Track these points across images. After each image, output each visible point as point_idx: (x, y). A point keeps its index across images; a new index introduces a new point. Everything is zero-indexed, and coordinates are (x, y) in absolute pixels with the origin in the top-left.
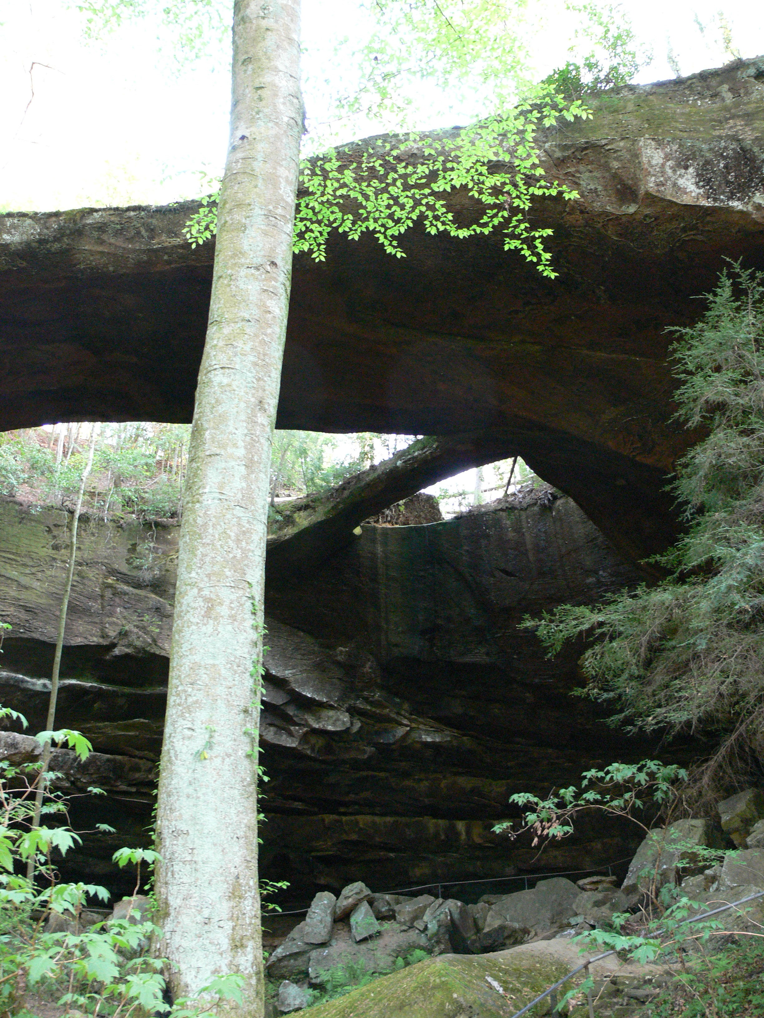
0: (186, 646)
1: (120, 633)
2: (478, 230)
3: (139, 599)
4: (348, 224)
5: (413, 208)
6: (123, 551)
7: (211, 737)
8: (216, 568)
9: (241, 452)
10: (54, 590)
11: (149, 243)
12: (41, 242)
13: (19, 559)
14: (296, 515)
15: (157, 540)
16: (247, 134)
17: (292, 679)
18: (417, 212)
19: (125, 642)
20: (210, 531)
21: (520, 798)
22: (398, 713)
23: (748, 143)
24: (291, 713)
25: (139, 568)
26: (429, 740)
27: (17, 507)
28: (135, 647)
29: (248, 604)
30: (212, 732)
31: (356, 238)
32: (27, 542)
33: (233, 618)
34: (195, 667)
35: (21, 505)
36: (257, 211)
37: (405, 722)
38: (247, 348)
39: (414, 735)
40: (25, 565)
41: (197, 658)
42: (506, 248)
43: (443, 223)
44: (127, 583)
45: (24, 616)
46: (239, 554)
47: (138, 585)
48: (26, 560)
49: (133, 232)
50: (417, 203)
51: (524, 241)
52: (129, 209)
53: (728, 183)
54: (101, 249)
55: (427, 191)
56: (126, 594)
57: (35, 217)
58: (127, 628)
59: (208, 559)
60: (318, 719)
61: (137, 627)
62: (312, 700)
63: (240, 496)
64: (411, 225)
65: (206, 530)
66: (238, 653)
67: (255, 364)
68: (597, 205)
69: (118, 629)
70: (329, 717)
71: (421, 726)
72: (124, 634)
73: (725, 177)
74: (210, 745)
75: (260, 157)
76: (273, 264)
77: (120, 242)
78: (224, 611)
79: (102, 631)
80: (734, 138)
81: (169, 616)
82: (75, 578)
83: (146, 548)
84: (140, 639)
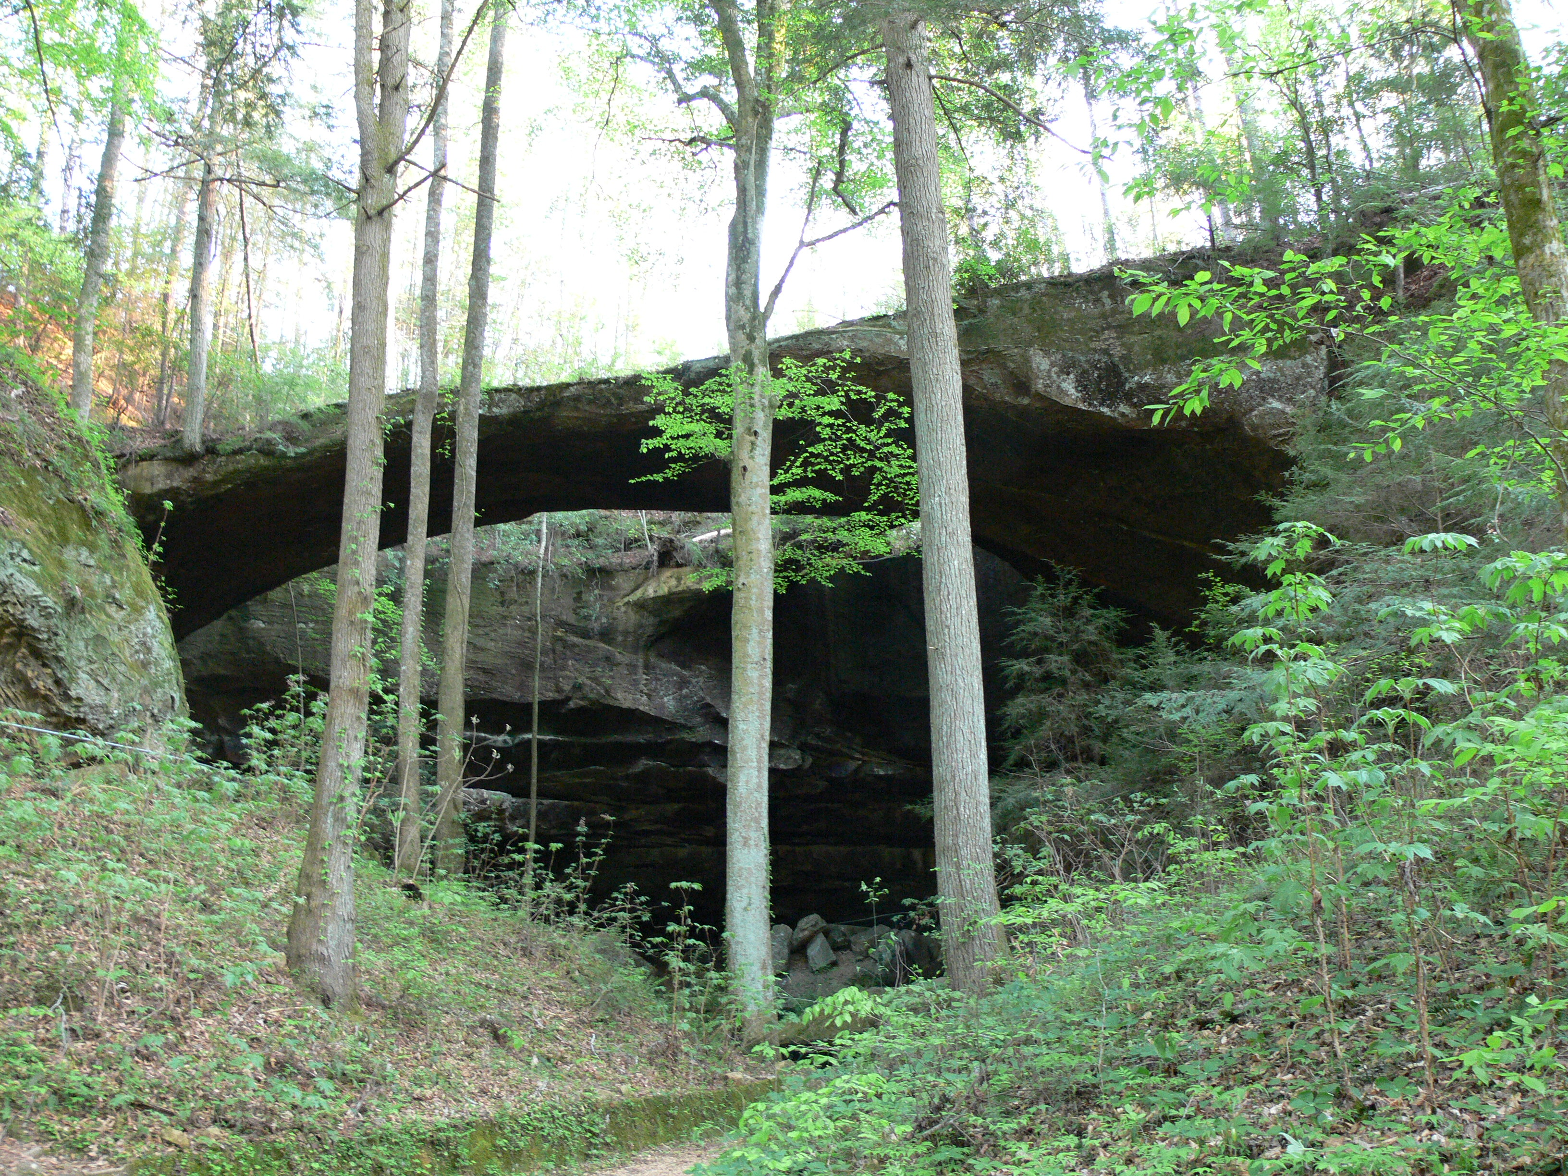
1: (574, 687)
3: (589, 650)
6: (567, 601)
10: (508, 649)
12: (525, 412)
15: (603, 588)
19: (579, 695)
21: (907, 902)
22: (849, 748)
23: (1116, 359)
25: (587, 618)
26: (882, 773)
28: (589, 700)
29: (762, 837)
31: (804, 583)
32: (476, 601)
33: (756, 845)
37: (857, 756)
38: (754, 707)
44: (576, 634)
47: (585, 634)
48: (478, 620)
49: (604, 401)
52: (601, 382)
53: (1100, 391)
54: (576, 414)
56: (575, 645)
57: (519, 392)
58: (580, 681)
61: (589, 678)
66: (759, 861)
68: (997, 395)
69: (572, 682)
70: (780, 756)
71: (873, 759)
72: (578, 687)
73: (1098, 386)
77: (593, 409)
79: (557, 686)
80: (1106, 352)
81: (619, 664)
82: (527, 634)
83: (591, 596)
84: (594, 692)
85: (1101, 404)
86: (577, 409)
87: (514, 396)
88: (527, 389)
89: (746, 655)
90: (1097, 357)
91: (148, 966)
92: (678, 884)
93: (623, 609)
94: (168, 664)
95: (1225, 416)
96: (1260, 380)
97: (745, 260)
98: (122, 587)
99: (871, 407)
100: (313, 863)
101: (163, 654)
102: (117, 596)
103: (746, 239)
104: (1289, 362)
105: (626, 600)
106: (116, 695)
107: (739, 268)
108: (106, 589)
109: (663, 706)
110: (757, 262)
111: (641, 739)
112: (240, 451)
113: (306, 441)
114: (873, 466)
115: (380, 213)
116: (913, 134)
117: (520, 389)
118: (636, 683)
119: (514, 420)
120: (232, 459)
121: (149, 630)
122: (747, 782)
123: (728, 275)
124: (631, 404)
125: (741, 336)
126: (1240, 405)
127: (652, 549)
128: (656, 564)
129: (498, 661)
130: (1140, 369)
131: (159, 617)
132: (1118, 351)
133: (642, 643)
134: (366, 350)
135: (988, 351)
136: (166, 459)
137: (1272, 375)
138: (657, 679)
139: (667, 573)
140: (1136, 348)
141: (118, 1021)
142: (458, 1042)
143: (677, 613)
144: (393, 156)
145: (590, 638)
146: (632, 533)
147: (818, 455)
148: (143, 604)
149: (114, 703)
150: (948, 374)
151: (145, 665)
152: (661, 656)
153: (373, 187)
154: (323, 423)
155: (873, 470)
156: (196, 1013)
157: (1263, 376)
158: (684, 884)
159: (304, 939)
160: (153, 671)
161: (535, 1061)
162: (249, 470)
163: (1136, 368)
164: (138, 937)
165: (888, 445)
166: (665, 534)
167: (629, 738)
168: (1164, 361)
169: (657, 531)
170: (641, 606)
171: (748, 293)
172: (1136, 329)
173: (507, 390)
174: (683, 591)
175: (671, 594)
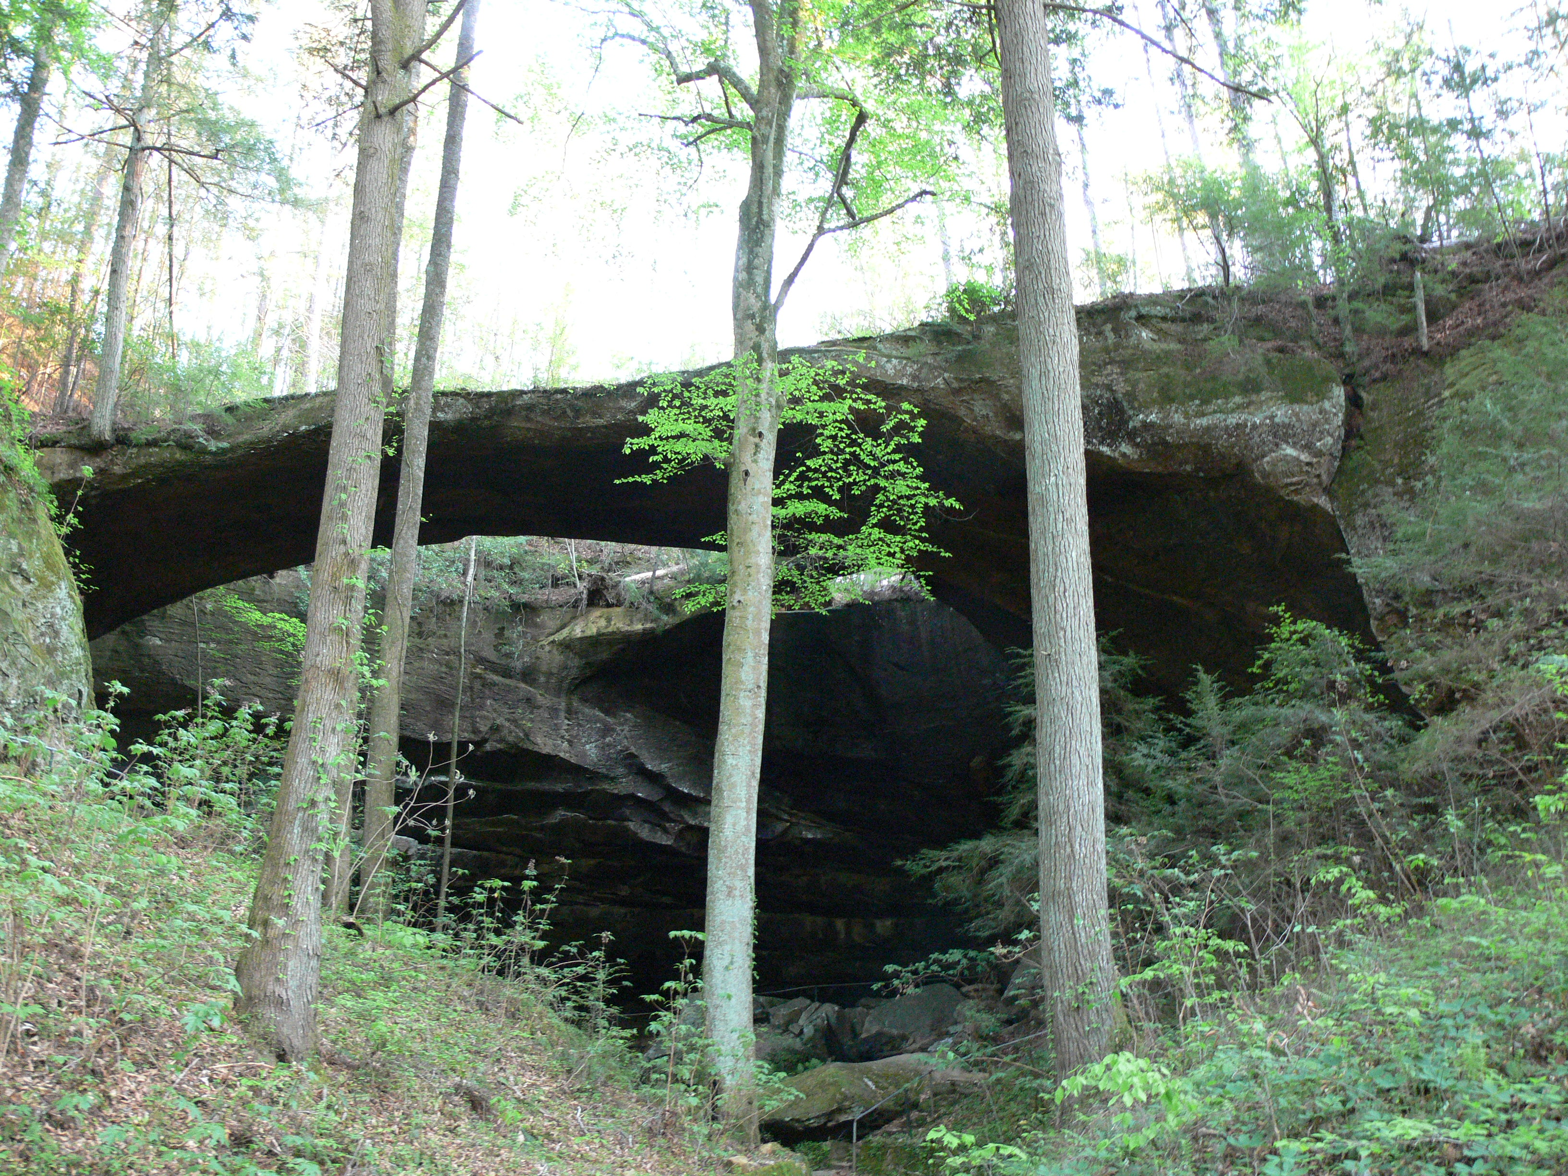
1: (491, 728)
3: (509, 690)
6: (488, 636)
8: (732, 870)
10: (423, 684)
11: (574, 423)
15: (527, 625)
17: (669, 774)
19: (496, 736)
21: (890, 968)
22: (778, 809)
23: (1120, 396)
24: (667, 809)
25: (509, 655)
26: (810, 836)
28: (507, 743)
29: (748, 887)
30: (732, 956)
33: (741, 896)
37: (786, 817)
39: (795, 831)
44: (495, 672)
47: (506, 673)
49: (559, 412)
52: (555, 391)
53: (1101, 428)
56: (494, 684)
58: (498, 722)
60: (695, 814)
61: (508, 720)
62: (689, 795)
66: (744, 914)
68: (988, 429)
69: (489, 723)
70: (706, 813)
71: (803, 822)
72: (495, 729)
73: (1098, 422)
74: (732, 963)
75: (750, 617)
77: (546, 420)
78: (737, 893)
79: (474, 723)
80: (1109, 388)
81: (539, 707)
82: (444, 669)
83: (515, 632)
84: (512, 734)
85: (1101, 443)
86: (528, 419)
87: (461, 400)
88: (476, 394)
89: (739, 681)
90: (1099, 392)
91: (60, 1004)
92: (678, 933)
93: (547, 648)
94: (77, 653)
95: (1234, 461)
96: (1274, 425)
97: (758, 243)
98: (31, 557)
99: (881, 419)
100: (273, 883)
101: (73, 640)
102: (24, 566)
103: (760, 221)
104: (1305, 407)
105: (551, 639)
106: (15, 682)
107: (751, 252)
108: (12, 557)
109: (584, 754)
110: (771, 246)
111: (560, 788)
112: (153, 443)
113: (229, 436)
114: (876, 485)
115: (393, 112)
116: (1027, 64)
117: (469, 394)
118: (557, 728)
119: (460, 428)
120: (144, 451)
121: (58, 610)
122: (734, 825)
123: (738, 259)
124: (588, 418)
125: (749, 326)
126: (1252, 451)
127: (582, 587)
128: (585, 602)
129: (413, 696)
130: (1144, 407)
131: (71, 597)
132: (1121, 388)
133: (565, 685)
134: (368, 268)
135: (981, 380)
136: (71, 447)
137: (1287, 421)
138: (579, 725)
139: (597, 613)
140: (1141, 386)
141: (22, 1074)
142: (434, 1113)
143: (604, 655)
144: (409, 51)
145: (511, 677)
146: (562, 568)
147: (816, 470)
148: (54, 579)
149: (12, 692)
150: (1066, 336)
151: (51, 651)
152: (584, 700)
153: (384, 82)
154: (249, 418)
155: (877, 489)
156: (125, 1065)
157: (1277, 420)
158: (686, 933)
159: (257, 976)
160: (59, 659)
161: (521, 1138)
162: (162, 465)
163: (1140, 406)
164: (47, 965)
165: (894, 462)
166: (595, 571)
167: (546, 786)
168: (1171, 400)
169: (586, 569)
170: (566, 646)
171: (759, 279)
172: (1141, 365)
173: (454, 394)
174: (613, 633)
175: (599, 634)
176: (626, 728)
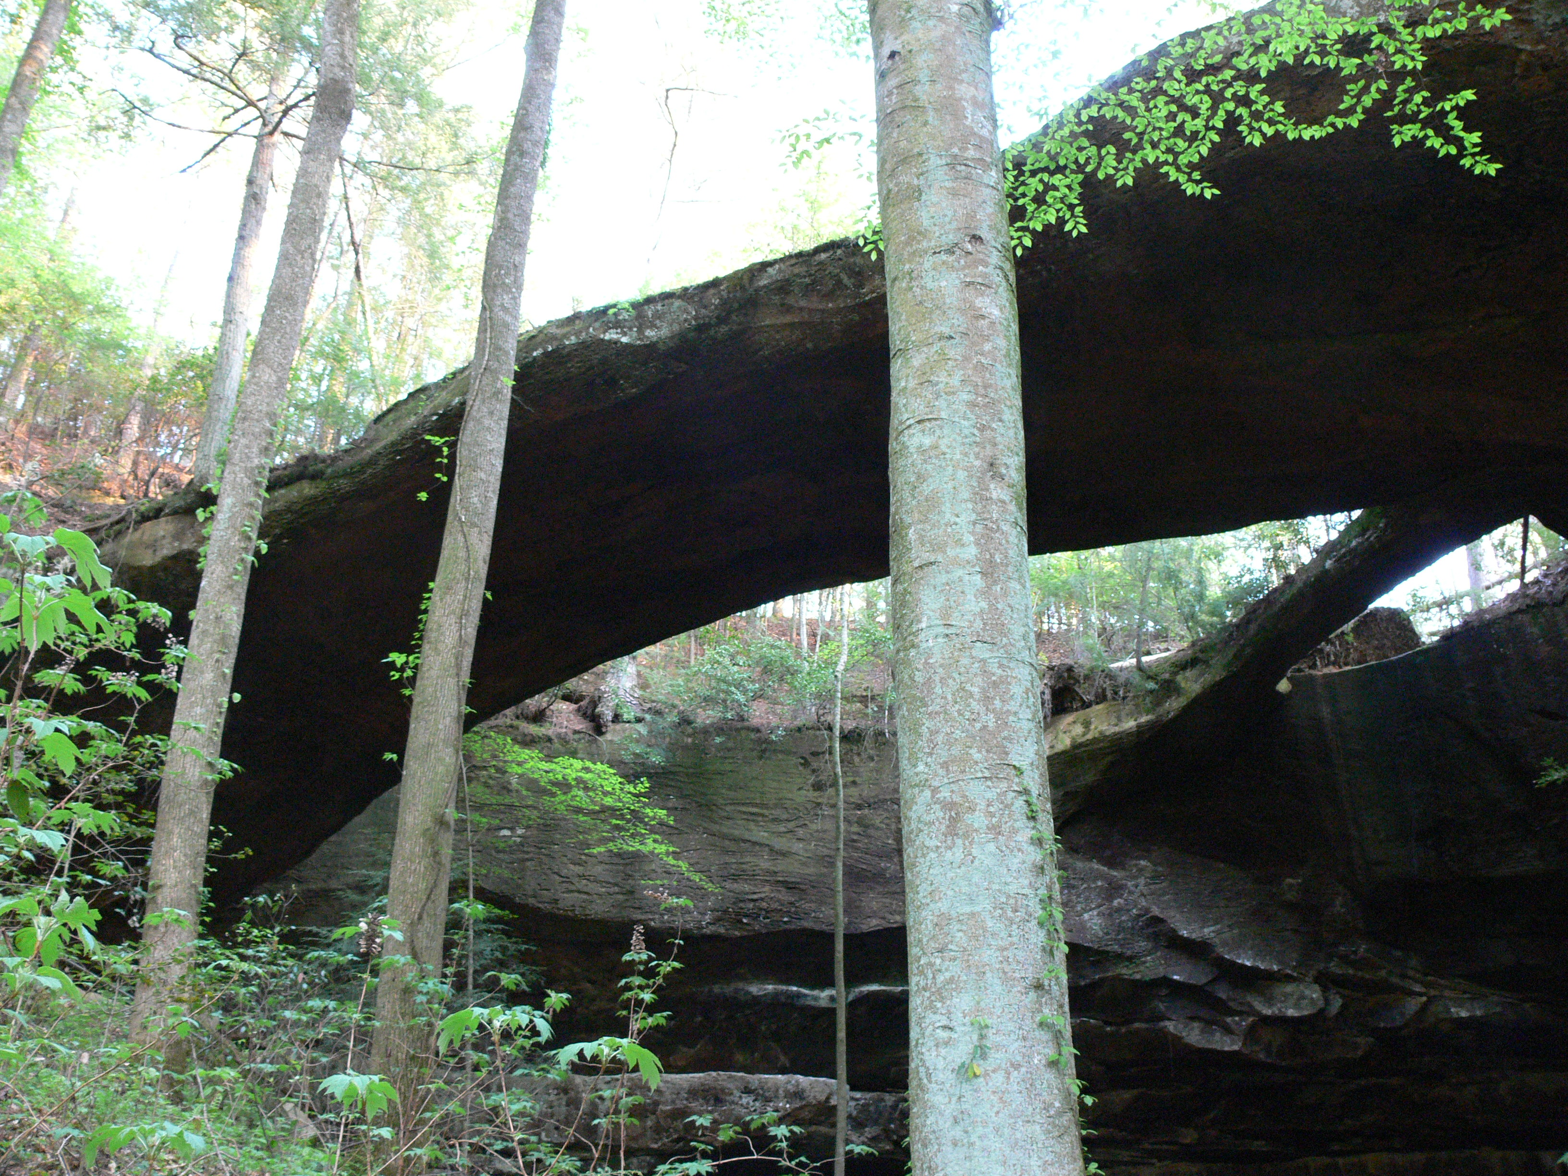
0: (924, 889)
2: (1340, 123)
4: (1111, 161)
5: (1214, 109)
7: (982, 1037)
8: (955, 751)
9: (972, 551)
11: (858, 295)
12: (701, 328)
13: (765, 812)
14: (1179, 678)
16: (897, 47)
17: (1217, 941)
18: (1221, 113)
20: (938, 690)
22: (1404, 976)
24: (1223, 996)
26: (1464, 1014)
27: (753, 736)
29: (1020, 802)
30: (982, 1030)
31: (1130, 182)
32: (775, 784)
33: (995, 830)
34: (943, 921)
35: (758, 730)
36: (934, 161)
37: (1418, 988)
38: (955, 381)
39: (1437, 1008)
40: (775, 820)
41: (943, 906)
42: (1397, 142)
43: (1271, 122)
45: (785, 896)
46: (991, 721)
48: (777, 813)
49: (831, 284)
50: (1217, 99)
51: (1425, 124)
52: (818, 250)
54: (788, 319)
55: (1228, 74)
57: (685, 294)
59: (940, 738)
60: (1269, 1001)
62: (1254, 970)
63: (978, 624)
64: (1217, 139)
65: (931, 691)
66: (1013, 889)
67: (973, 405)
70: (1287, 996)
71: (1447, 993)
74: (981, 1051)
75: (923, 76)
76: (976, 238)
77: (815, 303)
78: (978, 820)
86: (787, 309)
87: (677, 303)
88: (697, 288)
113: (370, 446)
139: (1069, 718)
143: (1089, 778)
173: (665, 296)
174: (1095, 740)
175: (1076, 746)
176: (1142, 881)
